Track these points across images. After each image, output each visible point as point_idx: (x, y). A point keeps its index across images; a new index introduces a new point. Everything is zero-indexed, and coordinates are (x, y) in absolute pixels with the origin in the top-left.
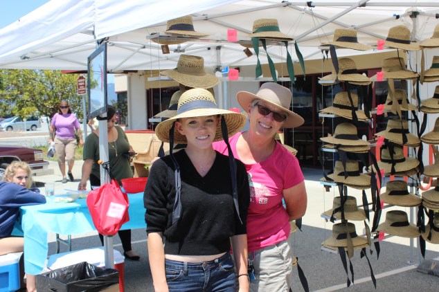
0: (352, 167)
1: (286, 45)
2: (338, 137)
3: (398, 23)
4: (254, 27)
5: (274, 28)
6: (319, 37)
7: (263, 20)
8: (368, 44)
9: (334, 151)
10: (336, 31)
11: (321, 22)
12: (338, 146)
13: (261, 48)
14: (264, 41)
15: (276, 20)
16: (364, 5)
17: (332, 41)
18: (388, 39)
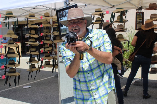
0: (34, 49)
1: (15, 18)
2: (30, 42)
3: (47, 11)
4: (6, 13)
5: (11, 14)
6: (24, 16)
7: (8, 12)
8: (39, 17)
9: (29, 45)
10: (29, 14)
11: (26, 11)
12: (30, 44)
13: (7, 19)
14: (8, 17)
15: (12, 12)
16: (34, 8)
17: (28, 17)
18: (44, 16)
